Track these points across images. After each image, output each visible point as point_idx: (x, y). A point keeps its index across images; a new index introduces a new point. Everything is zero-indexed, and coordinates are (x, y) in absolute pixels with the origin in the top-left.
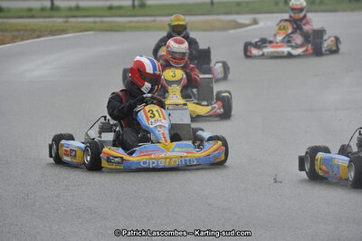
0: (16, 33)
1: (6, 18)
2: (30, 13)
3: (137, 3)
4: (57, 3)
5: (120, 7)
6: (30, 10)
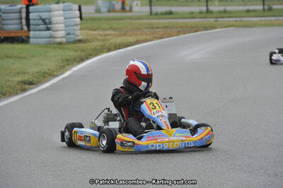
1: (175, 18)
2: (192, 15)
3: (266, 7)
4: (211, 8)
5: (254, 11)
6: (192, 13)
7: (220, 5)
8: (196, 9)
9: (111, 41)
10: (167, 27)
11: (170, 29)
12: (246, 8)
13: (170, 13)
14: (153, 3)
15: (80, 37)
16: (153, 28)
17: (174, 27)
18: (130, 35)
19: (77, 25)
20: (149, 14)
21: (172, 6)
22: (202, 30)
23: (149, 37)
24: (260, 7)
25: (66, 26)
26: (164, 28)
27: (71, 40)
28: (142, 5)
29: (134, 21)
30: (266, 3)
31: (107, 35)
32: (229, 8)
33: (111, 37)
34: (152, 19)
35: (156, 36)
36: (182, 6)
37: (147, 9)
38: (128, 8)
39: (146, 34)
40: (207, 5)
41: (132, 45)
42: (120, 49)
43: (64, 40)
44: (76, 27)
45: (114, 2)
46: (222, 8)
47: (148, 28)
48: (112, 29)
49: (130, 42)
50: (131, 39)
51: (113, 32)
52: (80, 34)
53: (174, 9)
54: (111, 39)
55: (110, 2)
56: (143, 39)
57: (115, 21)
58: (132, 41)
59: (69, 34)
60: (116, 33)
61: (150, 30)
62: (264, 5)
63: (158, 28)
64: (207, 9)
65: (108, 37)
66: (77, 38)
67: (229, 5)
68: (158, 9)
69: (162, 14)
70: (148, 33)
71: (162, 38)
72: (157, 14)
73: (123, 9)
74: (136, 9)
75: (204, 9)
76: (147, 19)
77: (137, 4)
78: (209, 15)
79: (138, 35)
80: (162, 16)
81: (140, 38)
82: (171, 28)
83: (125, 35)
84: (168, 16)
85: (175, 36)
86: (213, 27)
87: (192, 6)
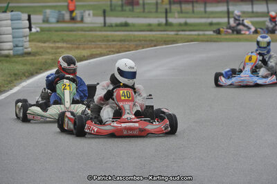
1: (131, 31)
2: (150, 28)
4: (170, 20)
5: (218, 24)
6: (150, 25)
7: (180, 17)
8: (154, 21)
10: (124, 41)
11: (127, 43)
12: (209, 20)
13: (126, 25)
14: (106, 14)
15: (29, 50)
16: (108, 41)
17: (131, 40)
18: (84, 49)
19: (26, 36)
20: (103, 25)
21: (127, 17)
22: (162, 45)
23: (104, 51)
24: (225, 20)
25: (13, 38)
26: (121, 41)
27: (19, 53)
28: (94, 15)
29: (87, 33)
31: (58, 48)
32: (190, 21)
33: (63, 50)
34: (105, 31)
35: (112, 49)
36: (138, 17)
37: (100, 20)
38: (79, 19)
39: (101, 47)
40: (166, 17)
41: (86, 60)
43: (11, 52)
44: (24, 39)
45: (64, 12)
46: (182, 21)
47: (103, 41)
48: (63, 41)
49: (84, 56)
50: (86, 53)
51: (65, 45)
52: (28, 46)
53: (130, 21)
54: (63, 52)
55: (59, 11)
56: (98, 52)
57: (66, 33)
58: (86, 55)
59: (17, 46)
60: (68, 46)
61: (105, 43)
62: (229, 18)
63: (114, 41)
64: (167, 21)
65: (59, 50)
66: (26, 50)
67: (190, 17)
68: (112, 20)
69: (117, 25)
70: (103, 46)
72: (111, 26)
74: (88, 19)
75: (163, 21)
76: (100, 31)
77: (89, 15)
78: (168, 28)
79: (92, 48)
80: (117, 28)
81: (95, 51)
82: (128, 41)
83: (77, 48)
84: (123, 28)
85: (133, 50)
86: (174, 41)
87: (149, 17)
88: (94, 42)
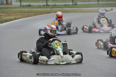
0: (35, 13)
1: (32, 8)
2: (40, 7)
3: (74, 3)
4: (49, 3)
5: (68, 5)
6: (40, 6)
7: (52, 2)
8: (41, 4)
9: (3, 18)
10: (29, 12)
12: (65, 4)
13: (30, 6)
14: (22, 1)
16: (22, 12)
17: (32, 12)
18: (12, 16)
20: (20, 6)
21: (31, 2)
22: (45, 14)
23: (20, 17)
24: (71, 3)
26: (28, 12)
28: (16, 1)
29: (13, 9)
30: (74, 1)
31: (1, 15)
32: (57, 4)
33: (3, 16)
34: (21, 8)
35: (24, 16)
36: (35, 2)
37: (19, 4)
38: (10, 3)
39: (19, 15)
40: (47, 2)
41: (13, 20)
42: (7, 22)
45: (3, 1)
46: (53, 4)
47: (20, 12)
48: (3, 12)
49: (12, 19)
50: (13, 17)
51: (4, 14)
53: (32, 4)
54: (3, 17)
56: (18, 17)
57: (4, 9)
60: (6, 15)
61: (21, 13)
62: (73, 2)
63: (24, 12)
64: (47, 4)
65: (2, 17)
67: (56, 2)
68: (24, 4)
69: (26, 6)
70: (20, 15)
71: (27, 17)
72: (23, 6)
73: (7, 3)
74: (14, 3)
75: (45, 4)
76: (19, 8)
77: (14, 1)
78: (47, 7)
79: (15, 15)
81: (17, 17)
82: (31, 12)
83: (9, 15)
85: (32, 16)
86: (50, 13)
87: (39, 2)
88: (16, 13)
